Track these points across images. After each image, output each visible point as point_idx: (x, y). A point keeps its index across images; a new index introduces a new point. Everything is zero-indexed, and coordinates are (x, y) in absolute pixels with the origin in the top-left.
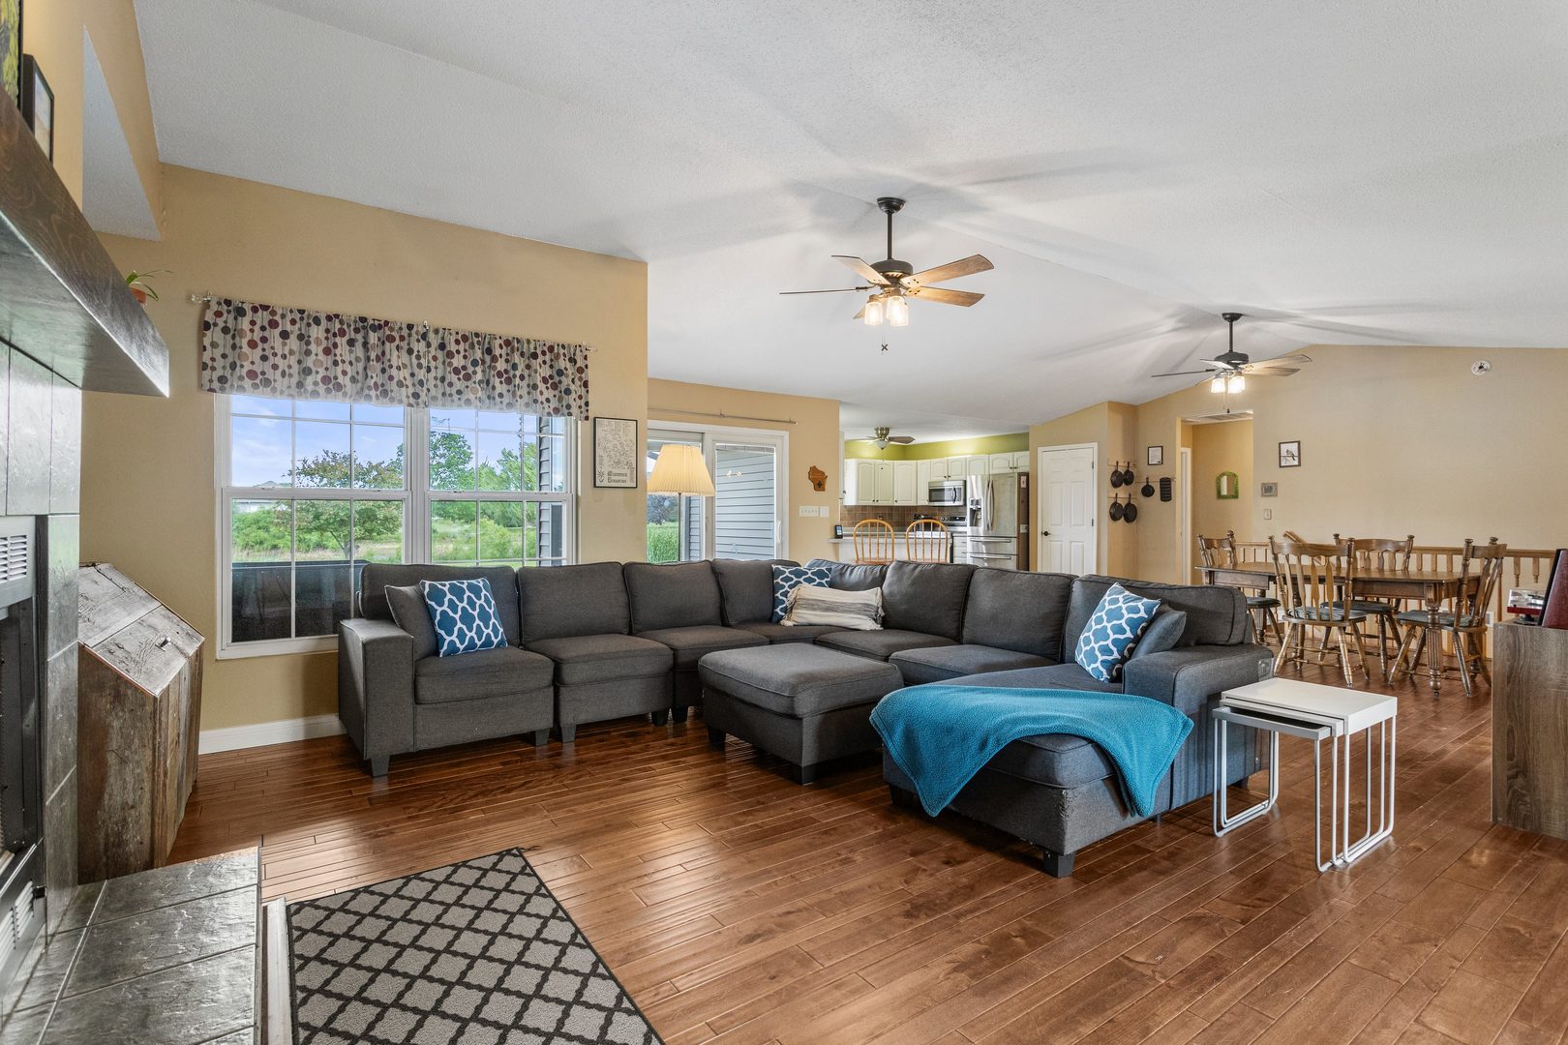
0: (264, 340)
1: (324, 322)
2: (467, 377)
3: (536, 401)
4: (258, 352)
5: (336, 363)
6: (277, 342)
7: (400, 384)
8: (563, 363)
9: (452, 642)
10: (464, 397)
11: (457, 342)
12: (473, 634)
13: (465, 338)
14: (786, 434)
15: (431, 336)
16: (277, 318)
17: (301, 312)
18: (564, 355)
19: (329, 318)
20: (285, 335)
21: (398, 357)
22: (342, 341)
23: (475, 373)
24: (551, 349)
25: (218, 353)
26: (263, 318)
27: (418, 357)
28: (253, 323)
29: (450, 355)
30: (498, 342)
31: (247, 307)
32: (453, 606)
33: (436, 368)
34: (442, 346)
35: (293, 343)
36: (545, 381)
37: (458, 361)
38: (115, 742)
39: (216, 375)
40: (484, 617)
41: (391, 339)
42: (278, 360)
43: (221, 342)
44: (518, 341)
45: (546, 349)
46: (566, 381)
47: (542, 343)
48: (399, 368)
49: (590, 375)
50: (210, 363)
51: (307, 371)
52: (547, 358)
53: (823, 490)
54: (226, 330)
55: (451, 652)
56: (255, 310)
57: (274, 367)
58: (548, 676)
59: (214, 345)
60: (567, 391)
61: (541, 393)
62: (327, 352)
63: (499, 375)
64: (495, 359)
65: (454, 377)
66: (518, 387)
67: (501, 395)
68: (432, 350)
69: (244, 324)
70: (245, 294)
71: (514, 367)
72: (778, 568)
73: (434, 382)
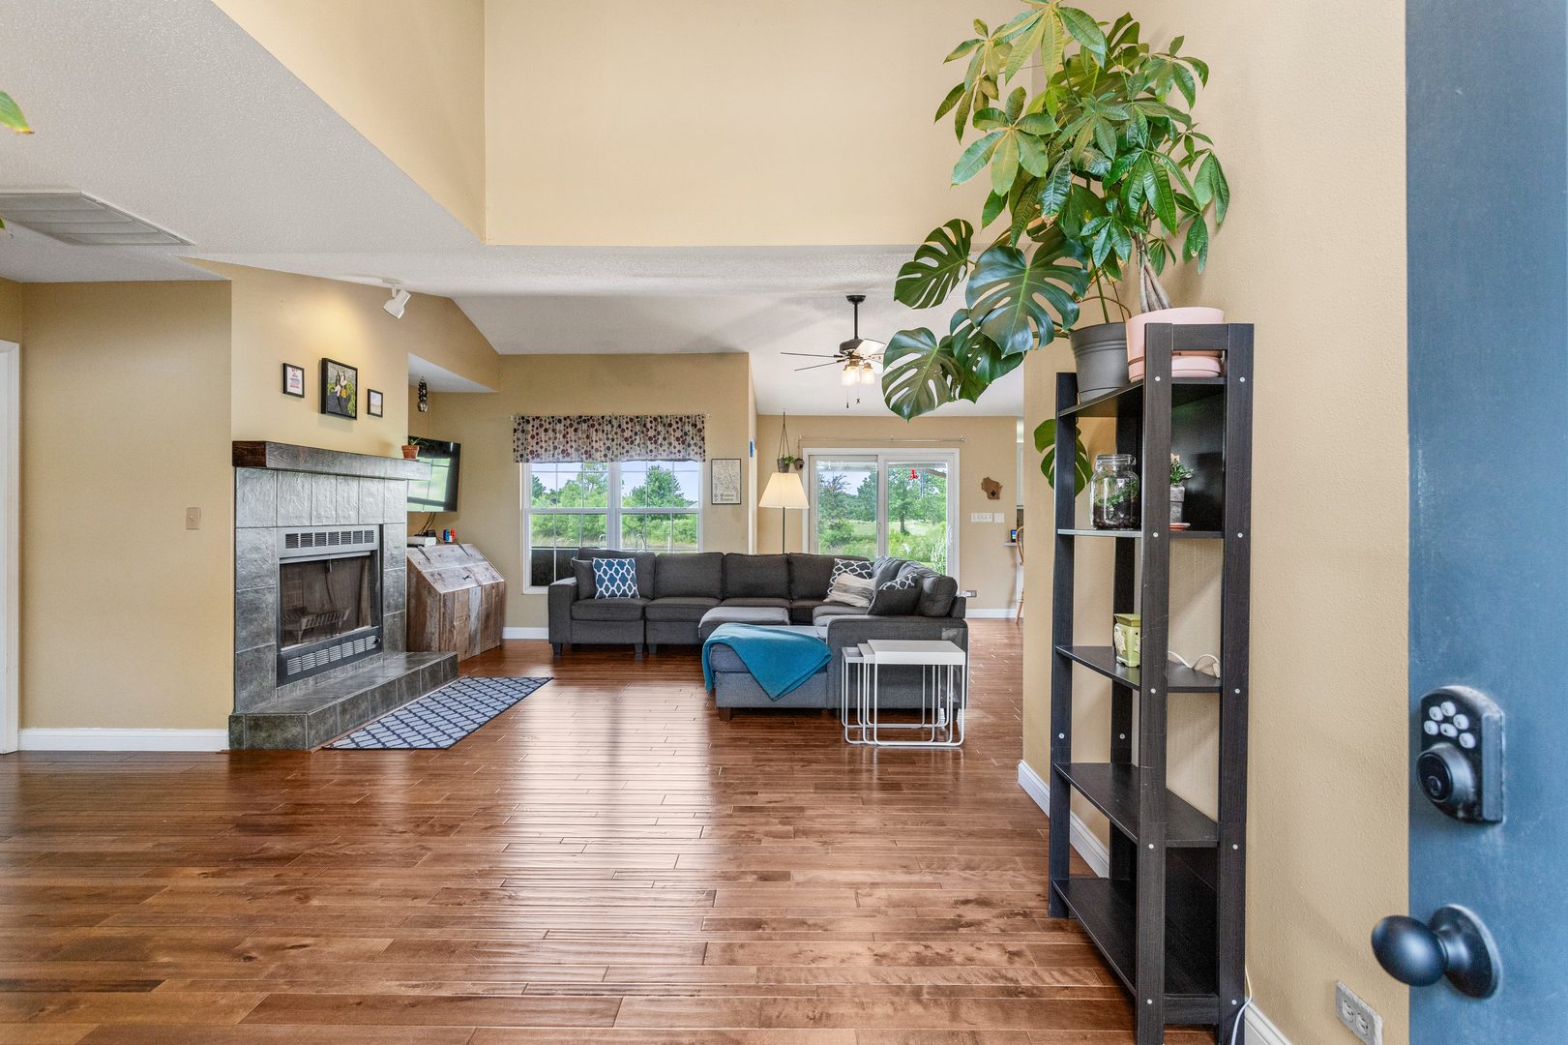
0: (537, 434)
1: (563, 421)
2: (632, 442)
3: (671, 453)
4: (535, 441)
5: (567, 442)
6: (543, 434)
7: (597, 450)
8: (688, 428)
9: (602, 591)
10: (630, 454)
11: (627, 423)
12: (614, 588)
13: (631, 420)
14: (957, 451)
15: (614, 421)
16: (543, 422)
17: (553, 417)
18: (689, 422)
19: (565, 419)
20: (546, 430)
21: (597, 435)
22: (571, 430)
23: (636, 439)
24: (681, 419)
26: (537, 422)
27: (607, 434)
28: (533, 426)
29: (623, 431)
30: (649, 420)
31: (530, 419)
32: (605, 572)
33: (617, 438)
34: (620, 426)
35: (551, 434)
36: (678, 439)
37: (627, 434)
38: (429, 609)
39: (519, 454)
40: (624, 580)
41: (593, 426)
42: (543, 444)
43: (521, 437)
44: (661, 418)
45: (677, 420)
46: (689, 439)
47: (675, 417)
48: (596, 441)
49: (707, 433)
50: (516, 448)
51: (555, 448)
52: (679, 425)
53: (998, 498)
54: (523, 431)
55: (602, 596)
56: (534, 420)
57: (541, 447)
58: (638, 614)
59: (518, 439)
60: (689, 445)
61: (675, 447)
62: (564, 436)
63: (650, 439)
64: (648, 430)
65: (625, 443)
66: (661, 445)
67: (651, 451)
68: (614, 429)
69: (529, 427)
70: (531, 412)
71: (659, 433)
72: (838, 560)
73: (615, 447)
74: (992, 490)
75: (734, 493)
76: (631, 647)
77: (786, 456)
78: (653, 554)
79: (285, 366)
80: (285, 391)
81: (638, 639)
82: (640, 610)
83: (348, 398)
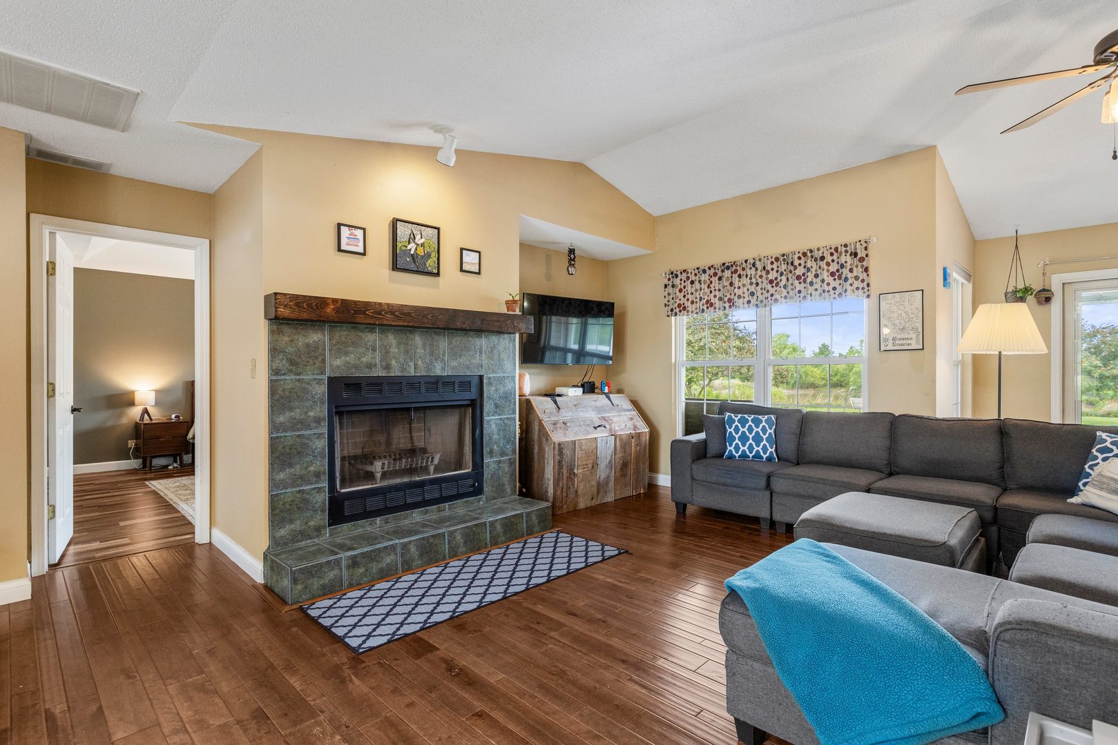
0: (685, 287)
1: (707, 270)
2: (777, 284)
4: (683, 294)
6: (689, 287)
7: (739, 297)
8: (846, 258)
9: (731, 450)
10: (774, 297)
11: (772, 263)
12: (746, 448)
13: (777, 259)
15: (758, 263)
16: (689, 275)
17: (698, 269)
18: (847, 251)
19: (709, 268)
20: (692, 282)
21: (739, 281)
22: (715, 279)
23: (781, 280)
24: (836, 249)
25: (671, 297)
26: (684, 276)
27: (751, 278)
28: (681, 280)
29: (768, 272)
30: (797, 255)
31: (678, 273)
32: (737, 430)
33: (762, 282)
34: (764, 268)
35: (696, 285)
36: (832, 274)
37: (772, 275)
38: (546, 456)
39: (670, 308)
40: (758, 439)
41: (736, 271)
42: (689, 296)
43: (672, 293)
44: (811, 251)
45: (833, 251)
46: (845, 272)
47: (828, 248)
48: (739, 288)
49: (872, 263)
50: (667, 303)
51: (701, 299)
52: (835, 257)
54: (673, 286)
55: (731, 457)
56: (681, 273)
57: (688, 300)
58: (763, 483)
59: (669, 294)
60: (846, 279)
61: (828, 284)
62: (709, 287)
63: (798, 278)
64: (795, 268)
65: (770, 286)
66: (811, 284)
67: (800, 292)
68: (759, 272)
69: (677, 281)
70: (677, 267)
71: (808, 270)
72: (1104, 435)
73: (760, 291)
75: (914, 336)
76: (756, 521)
77: (1021, 286)
78: (800, 411)
79: (339, 225)
80: (340, 250)
81: (764, 513)
82: (765, 479)
83: (428, 256)
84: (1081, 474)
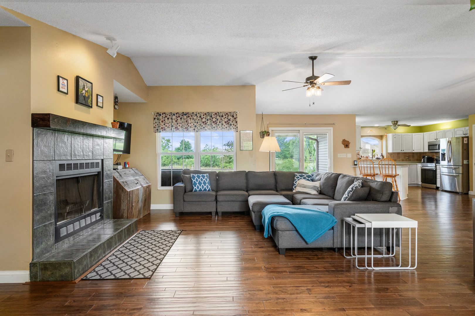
0: (164, 120)
1: (175, 114)
2: (206, 124)
3: (223, 128)
4: (163, 123)
5: (178, 124)
6: (167, 120)
7: (191, 127)
8: (230, 117)
9: (196, 188)
10: (205, 129)
11: (204, 115)
12: (201, 187)
13: (205, 114)
14: (332, 129)
15: (198, 115)
16: (167, 115)
17: (171, 113)
18: (230, 115)
19: (176, 114)
20: (168, 119)
21: (190, 121)
22: (179, 118)
23: (207, 122)
24: (227, 114)
25: (157, 124)
26: (164, 115)
27: (195, 120)
28: (162, 117)
29: (202, 119)
30: (213, 114)
31: (161, 114)
32: (197, 180)
33: (199, 122)
34: (200, 117)
35: (170, 120)
36: (225, 122)
37: (204, 120)
38: (122, 198)
39: (156, 129)
40: (205, 183)
41: (189, 117)
42: (167, 124)
43: (157, 122)
44: (218, 113)
45: (226, 114)
46: (230, 122)
47: (224, 113)
48: (190, 123)
49: (238, 120)
50: (155, 126)
51: (172, 126)
52: (226, 116)
53: (349, 147)
54: (158, 119)
55: (196, 191)
56: (163, 114)
57: (166, 126)
58: (214, 198)
59: (156, 123)
60: (231, 125)
61: (224, 126)
62: (176, 121)
63: (214, 122)
64: (213, 118)
65: (203, 124)
66: (218, 125)
67: (214, 127)
68: (198, 118)
69: (161, 117)
70: (161, 111)
71: (217, 120)
72: (297, 174)
73: (198, 126)
74: (346, 144)
75: (250, 145)
76: (210, 213)
77: (263, 131)
78: (216, 172)
79: (59, 77)
80: (59, 90)
81: (213, 210)
82: (215, 197)
83: (88, 97)
84: (293, 184)
